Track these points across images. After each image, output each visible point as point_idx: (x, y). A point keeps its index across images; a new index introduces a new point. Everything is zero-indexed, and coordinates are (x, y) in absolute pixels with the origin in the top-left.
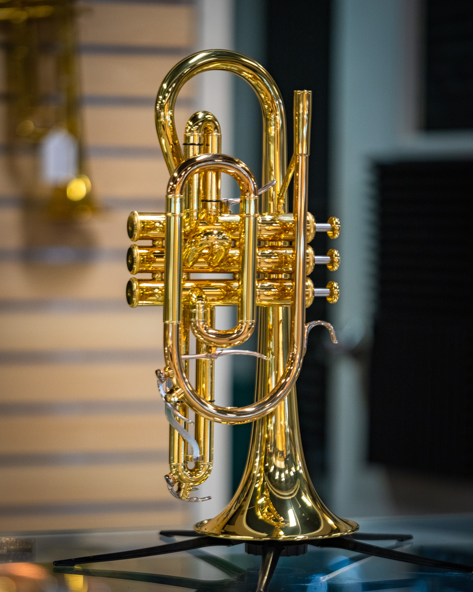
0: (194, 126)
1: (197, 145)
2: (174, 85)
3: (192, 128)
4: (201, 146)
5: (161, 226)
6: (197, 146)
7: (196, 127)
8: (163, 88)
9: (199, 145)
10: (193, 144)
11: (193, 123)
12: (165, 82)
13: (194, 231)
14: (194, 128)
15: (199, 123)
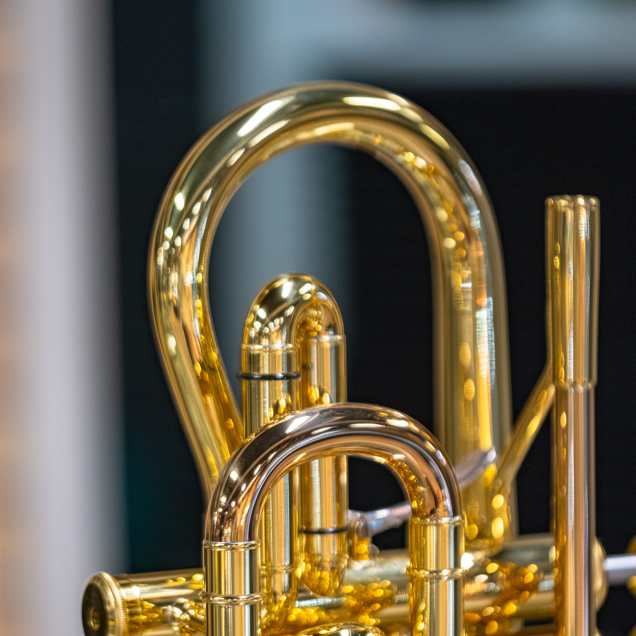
0: (272, 320)
1: (282, 379)
2: (207, 194)
3: (267, 325)
4: (294, 381)
5: (186, 617)
6: (281, 382)
7: (277, 321)
8: (174, 207)
9: (287, 377)
10: (271, 378)
11: (269, 311)
12: (181, 189)
13: (280, 622)
14: (271, 325)
15: (287, 308)
